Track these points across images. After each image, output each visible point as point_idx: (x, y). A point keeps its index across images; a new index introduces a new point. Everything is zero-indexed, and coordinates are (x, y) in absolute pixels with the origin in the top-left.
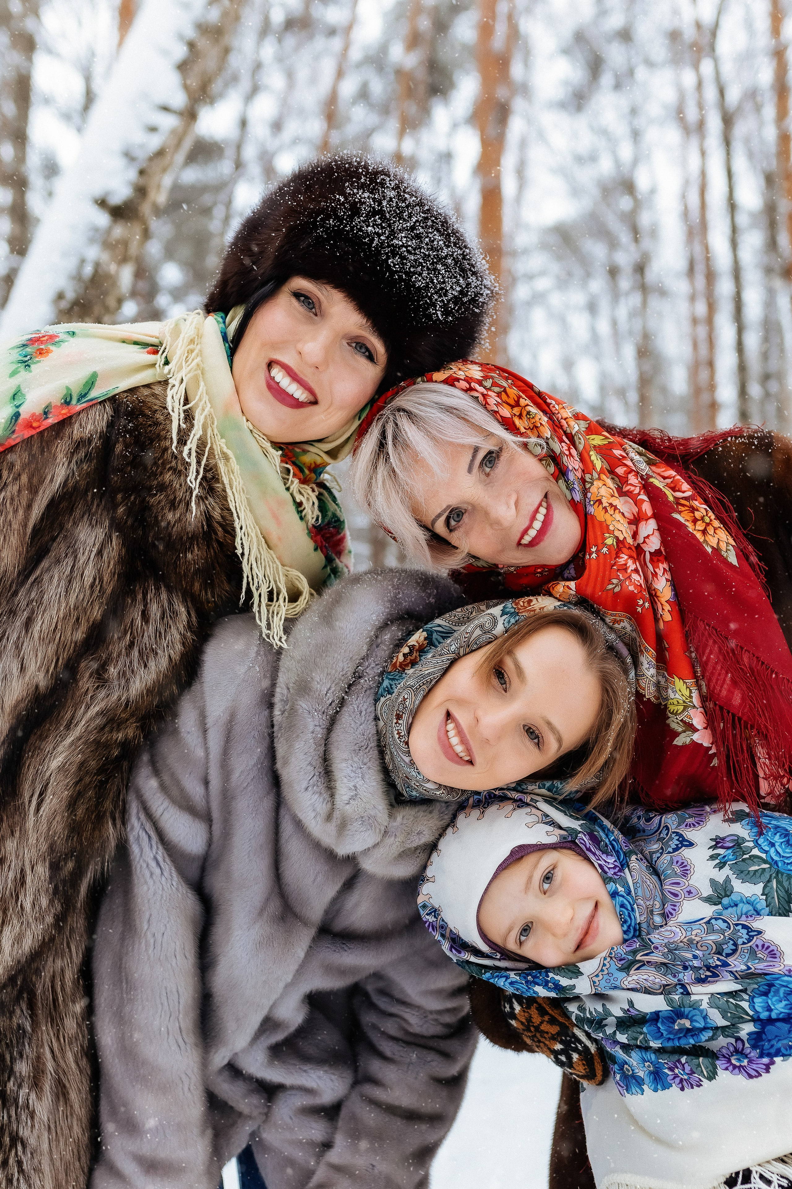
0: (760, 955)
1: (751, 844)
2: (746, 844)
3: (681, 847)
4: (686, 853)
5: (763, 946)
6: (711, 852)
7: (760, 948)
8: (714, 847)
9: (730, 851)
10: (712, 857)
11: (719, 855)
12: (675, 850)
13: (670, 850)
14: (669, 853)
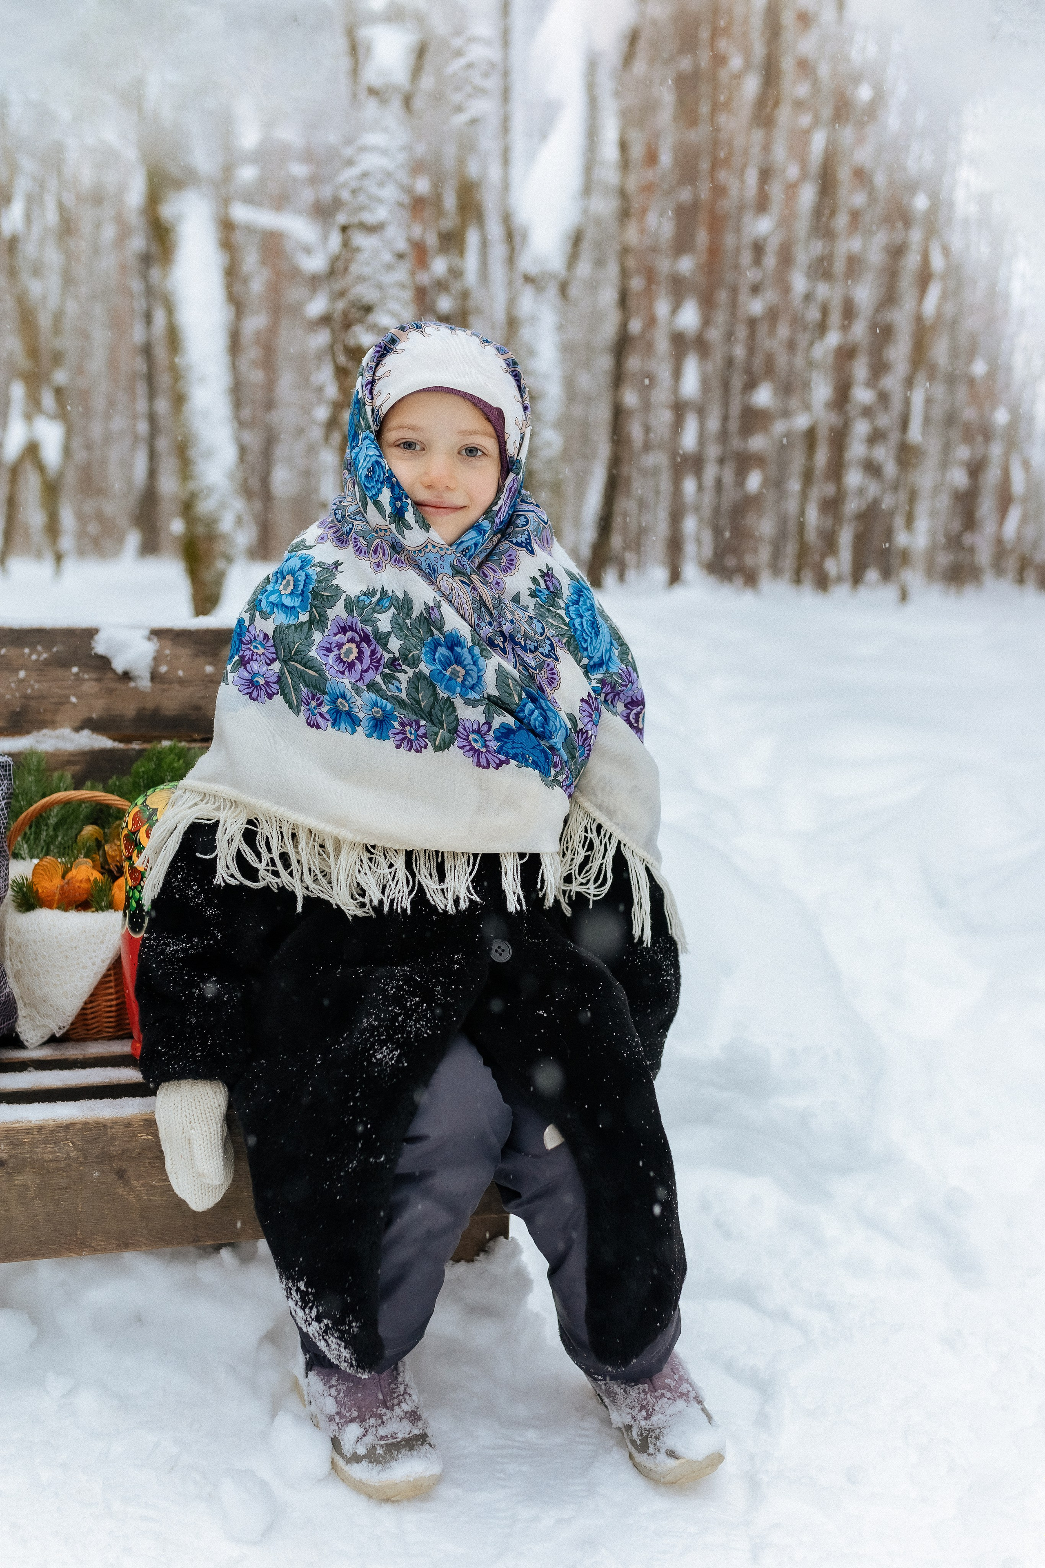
0: (543, 673)
1: (563, 605)
2: (560, 601)
3: (523, 547)
4: (523, 554)
5: (552, 669)
6: (537, 575)
7: (549, 668)
8: (543, 576)
9: (547, 592)
10: (534, 580)
11: (539, 585)
12: (517, 544)
13: (514, 540)
14: (511, 542)
